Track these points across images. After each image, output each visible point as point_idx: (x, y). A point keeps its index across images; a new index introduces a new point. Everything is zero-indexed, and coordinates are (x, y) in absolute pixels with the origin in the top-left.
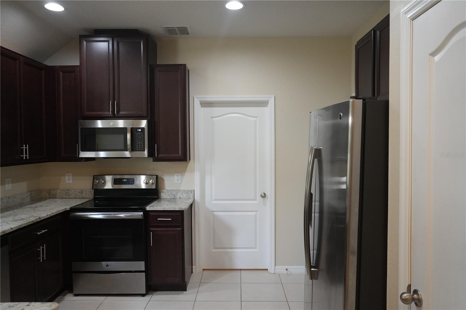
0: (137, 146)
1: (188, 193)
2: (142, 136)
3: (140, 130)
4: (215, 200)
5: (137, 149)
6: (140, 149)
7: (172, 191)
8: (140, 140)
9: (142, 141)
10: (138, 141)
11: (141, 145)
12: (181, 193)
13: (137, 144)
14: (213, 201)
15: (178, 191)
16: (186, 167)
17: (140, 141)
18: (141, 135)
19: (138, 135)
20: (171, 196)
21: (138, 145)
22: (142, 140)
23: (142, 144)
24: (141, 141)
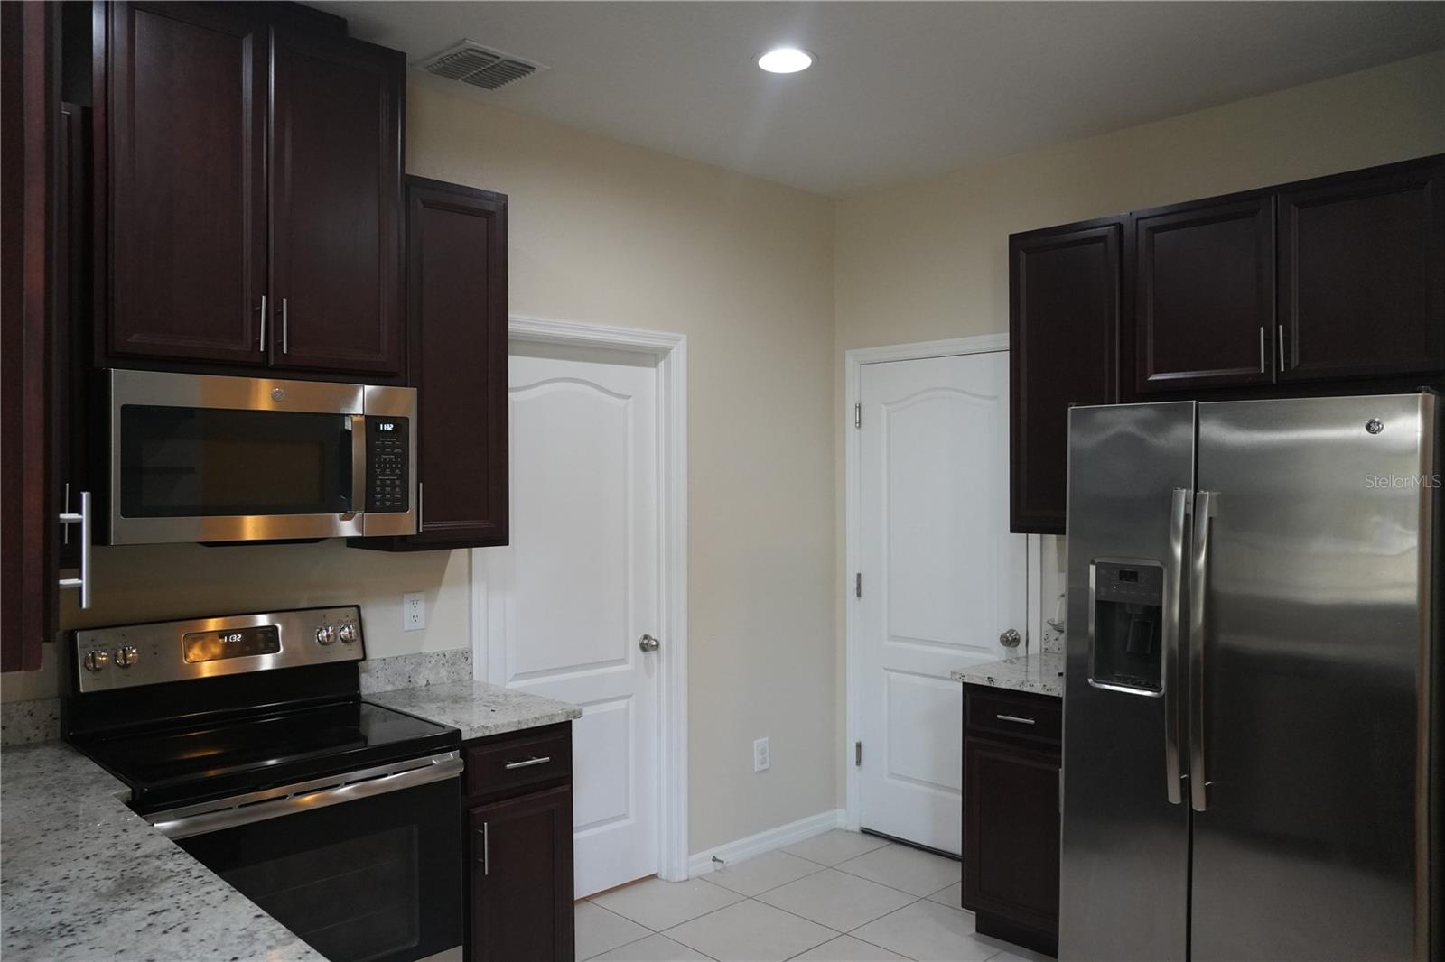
0: (378, 489)
1: (453, 664)
2: (396, 451)
3: (389, 427)
4: (518, 676)
5: (378, 503)
6: (388, 504)
7: (402, 662)
8: (391, 467)
9: (398, 471)
10: (383, 470)
11: (393, 486)
12: (430, 666)
13: (378, 482)
14: (511, 681)
15: (420, 659)
16: (443, 571)
17: (388, 471)
18: (393, 446)
19: (383, 447)
20: (397, 683)
21: (383, 485)
22: (397, 468)
23: (398, 482)
24: (393, 470)
